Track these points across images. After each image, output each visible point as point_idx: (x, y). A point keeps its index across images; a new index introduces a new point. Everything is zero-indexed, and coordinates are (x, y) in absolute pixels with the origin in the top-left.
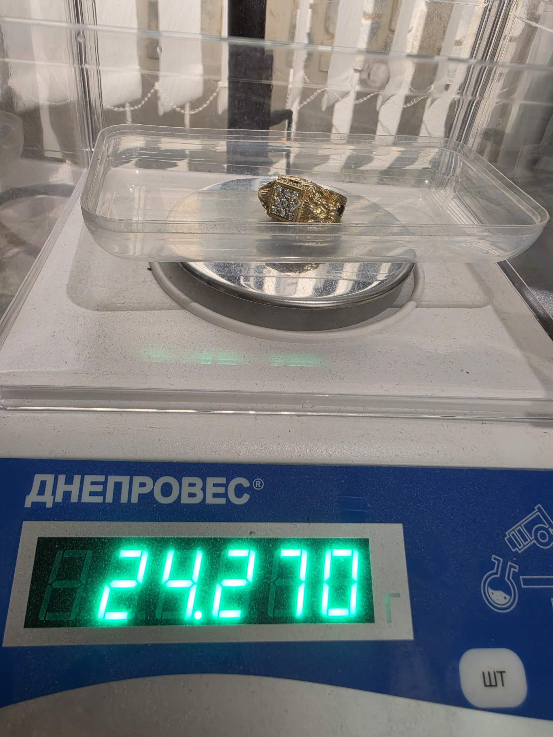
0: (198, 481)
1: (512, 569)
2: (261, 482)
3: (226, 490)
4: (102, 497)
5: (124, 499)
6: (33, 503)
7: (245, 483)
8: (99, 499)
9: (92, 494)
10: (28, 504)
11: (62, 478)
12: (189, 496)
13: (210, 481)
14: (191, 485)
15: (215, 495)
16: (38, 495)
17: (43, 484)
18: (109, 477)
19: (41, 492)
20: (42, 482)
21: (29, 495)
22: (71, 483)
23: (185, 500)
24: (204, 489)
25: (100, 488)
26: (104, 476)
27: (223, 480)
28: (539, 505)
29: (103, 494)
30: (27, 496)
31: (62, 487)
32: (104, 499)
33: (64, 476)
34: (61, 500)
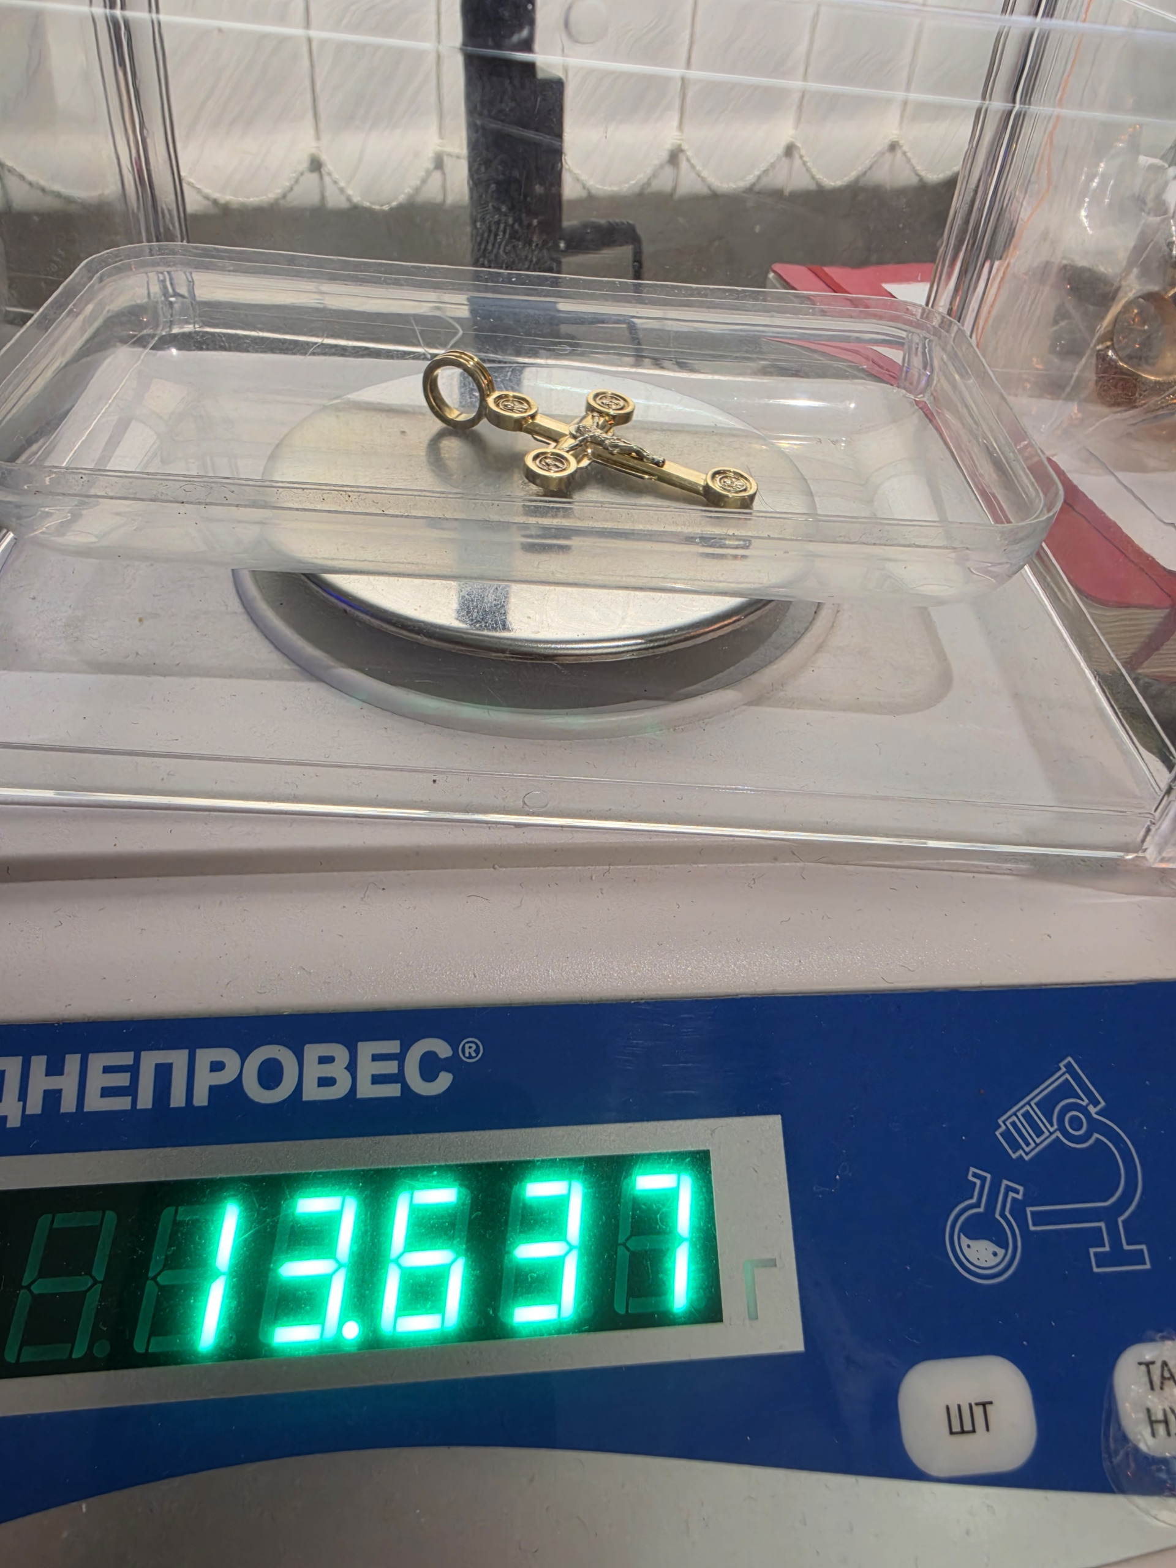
0: (340, 1052)
2: (477, 1046)
3: (401, 1067)
4: (130, 1098)
5: (178, 1099)
7: (443, 1049)
8: (122, 1103)
9: (106, 1092)
11: (39, 1063)
12: (319, 1085)
13: (366, 1050)
14: (325, 1060)
15: (377, 1079)
18: (143, 1054)
22: (60, 1072)
23: (312, 1093)
24: (352, 1068)
25: (123, 1080)
26: (132, 1054)
27: (392, 1046)
28: (1070, 1059)
29: (131, 1090)
31: (40, 1082)
32: (134, 1102)
33: (43, 1059)
34: (38, 1111)
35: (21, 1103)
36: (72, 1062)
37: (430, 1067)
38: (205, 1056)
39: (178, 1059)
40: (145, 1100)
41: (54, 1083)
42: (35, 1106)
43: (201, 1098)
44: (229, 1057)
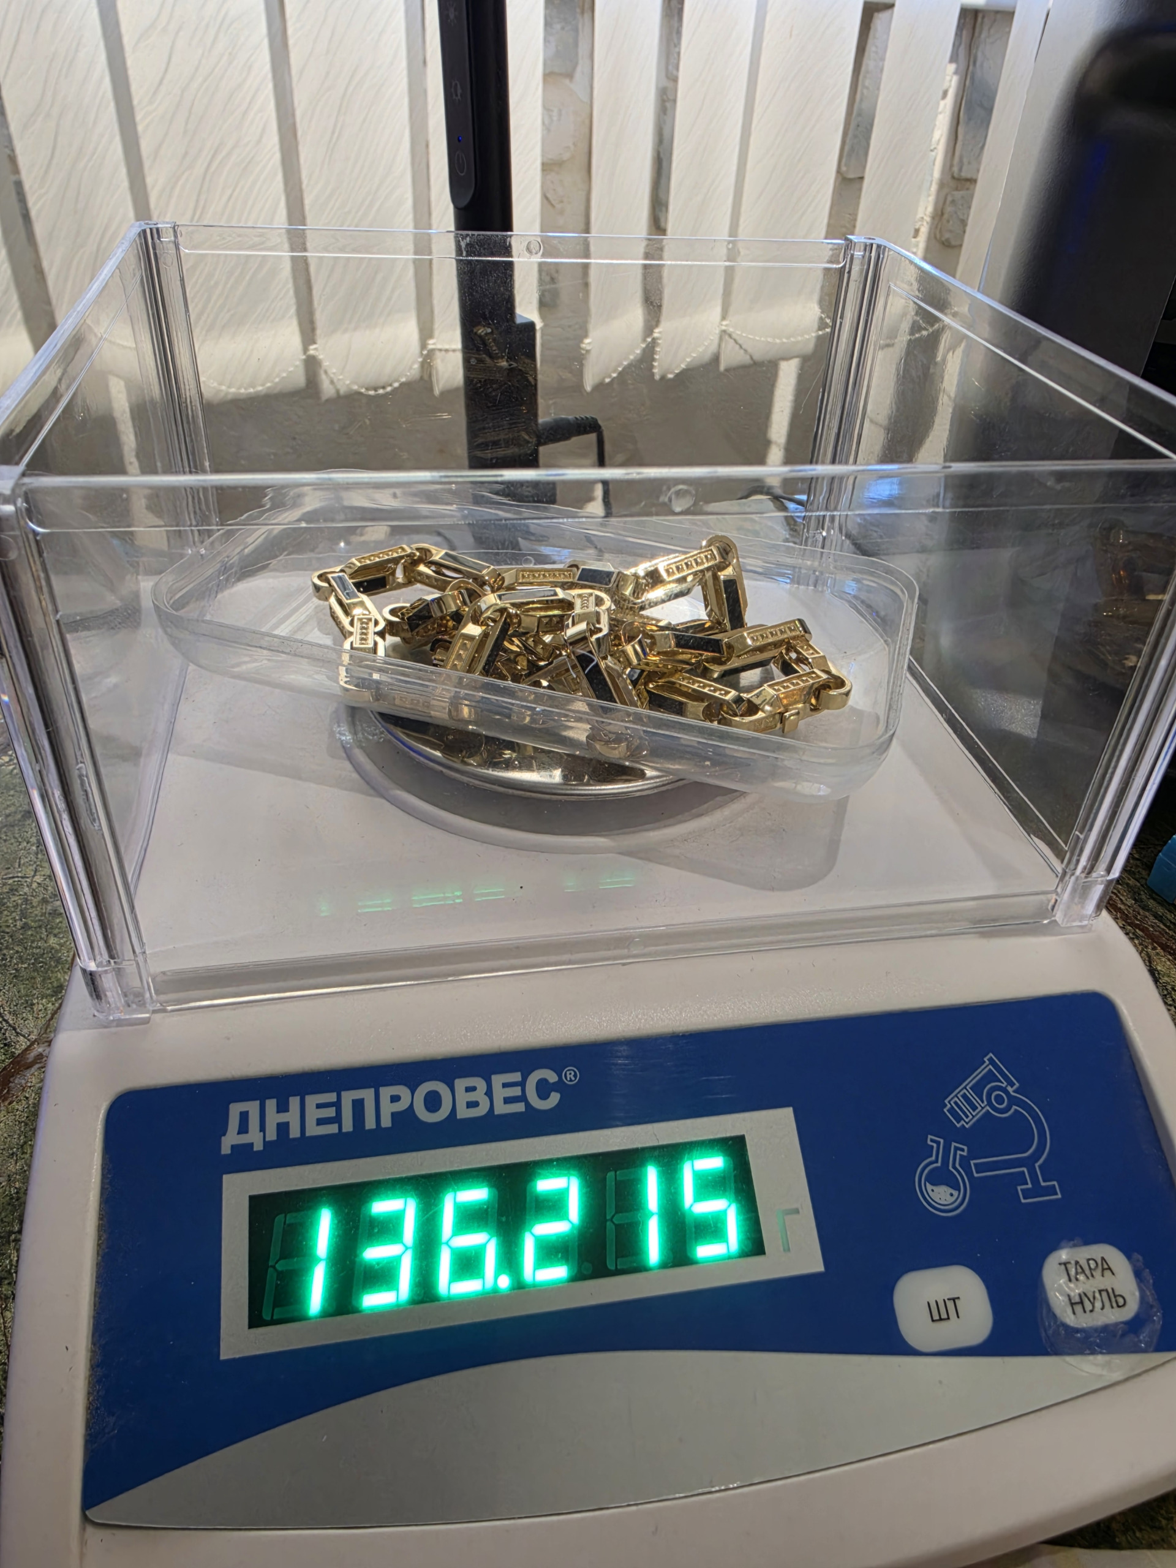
0: (480, 1083)
1: (959, 1152)
2: (575, 1072)
3: (523, 1090)
4: (336, 1126)
5: (370, 1123)
6: (233, 1146)
7: (552, 1077)
8: (333, 1129)
9: (320, 1122)
10: (226, 1149)
11: (271, 1104)
12: (468, 1107)
13: (498, 1080)
14: (469, 1089)
15: (507, 1101)
16: (238, 1133)
17: (244, 1117)
18: (343, 1094)
19: (243, 1129)
20: (241, 1113)
21: (224, 1134)
22: (286, 1110)
23: (463, 1113)
24: (489, 1093)
25: (331, 1112)
26: (335, 1094)
27: (516, 1077)
28: (991, 1055)
29: (337, 1119)
30: (223, 1138)
31: (273, 1118)
32: (340, 1128)
33: (274, 1101)
34: (274, 1138)
35: (262, 1134)
36: (294, 1102)
37: (544, 1088)
38: (386, 1092)
39: (367, 1095)
40: (348, 1126)
41: (283, 1118)
42: (272, 1135)
43: (386, 1122)
44: (403, 1091)
